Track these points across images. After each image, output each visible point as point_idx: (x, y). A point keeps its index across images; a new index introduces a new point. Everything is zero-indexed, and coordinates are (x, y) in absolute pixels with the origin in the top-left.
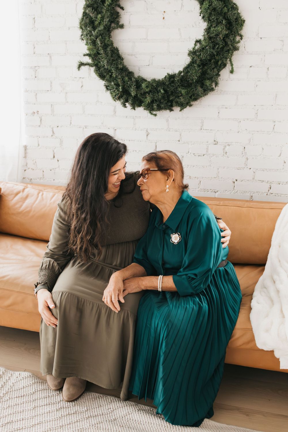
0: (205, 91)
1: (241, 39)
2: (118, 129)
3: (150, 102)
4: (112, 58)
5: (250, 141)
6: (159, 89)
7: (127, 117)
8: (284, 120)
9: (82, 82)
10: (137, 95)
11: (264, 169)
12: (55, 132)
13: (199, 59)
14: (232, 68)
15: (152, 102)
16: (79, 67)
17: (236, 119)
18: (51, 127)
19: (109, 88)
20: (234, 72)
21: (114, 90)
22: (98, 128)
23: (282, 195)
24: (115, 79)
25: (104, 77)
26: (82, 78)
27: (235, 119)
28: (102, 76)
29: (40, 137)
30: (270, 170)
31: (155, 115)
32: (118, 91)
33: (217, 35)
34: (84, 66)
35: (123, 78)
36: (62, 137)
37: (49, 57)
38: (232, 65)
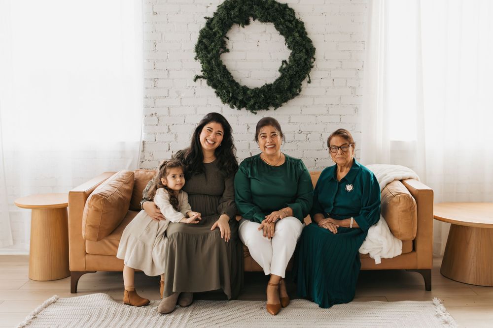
0: (293, 95)
1: (314, 60)
3: (253, 104)
4: (224, 74)
6: (260, 94)
7: (231, 115)
8: (347, 114)
9: (195, 90)
10: (243, 99)
12: (170, 129)
13: (288, 74)
14: (310, 80)
15: (255, 104)
16: (195, 80)
18: (168, 125)
19: (219, 94)
20: (311, 82)
21: (224, 96)
24: (226, 88)
25: (216, 86)
26: (195, 88)
27: (313, 114)
28: (214, 86)
29: (157, 134)
31: (256, 113)
32: (227, 96)
33: (300, 59)
34: (199, 78)
35: (232, 87)
36: (176, 133)
37: (167, 72)
38: (309, 78)
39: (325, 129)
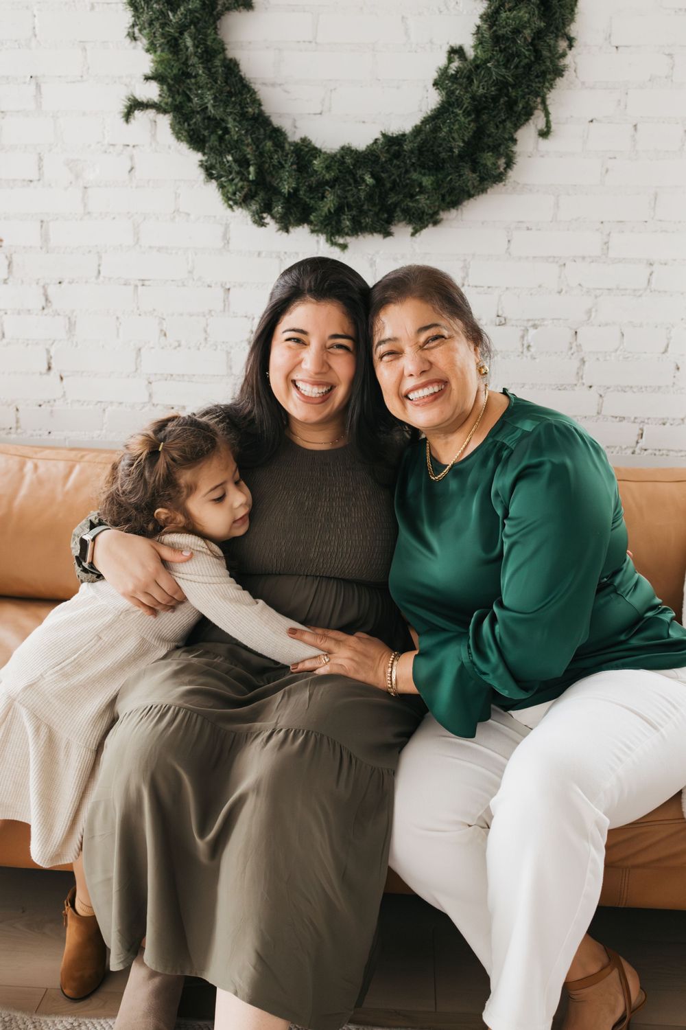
0: (481, 179)
1: (570, 46)
2: (234, 286)
3: (332, 211)
4: (228, 89)
5: (590, 316)
6: (360, 172)
7: (259, 254)
8: (675, 260)
9: (132, 158)
10: (296, 190)
11: (625, 387)
12: (51, 298)
13: (468, 95)
14: (548, 124)
15: (339, 210)
16: (128, 115)
17: (554, 257)
18: (42, 284)
19: (214, 172)
20: (552, 134)
21: (230, 177)
22: (178, 286)
23: (671, 453)
24: (235, 146)
25: (201, 140)
26: (130, 148)
27: (550, 257)
28: (196, 141)
29: (6, 313)
30: (641, 388)
31: (344, 247)
32: (241, 179)
33: (517, 31)
34: (142, 110)
35: (257, 142)
36: (73, 311)
37: (33, 87)
38: (547, 114)
39: (589, 312)
